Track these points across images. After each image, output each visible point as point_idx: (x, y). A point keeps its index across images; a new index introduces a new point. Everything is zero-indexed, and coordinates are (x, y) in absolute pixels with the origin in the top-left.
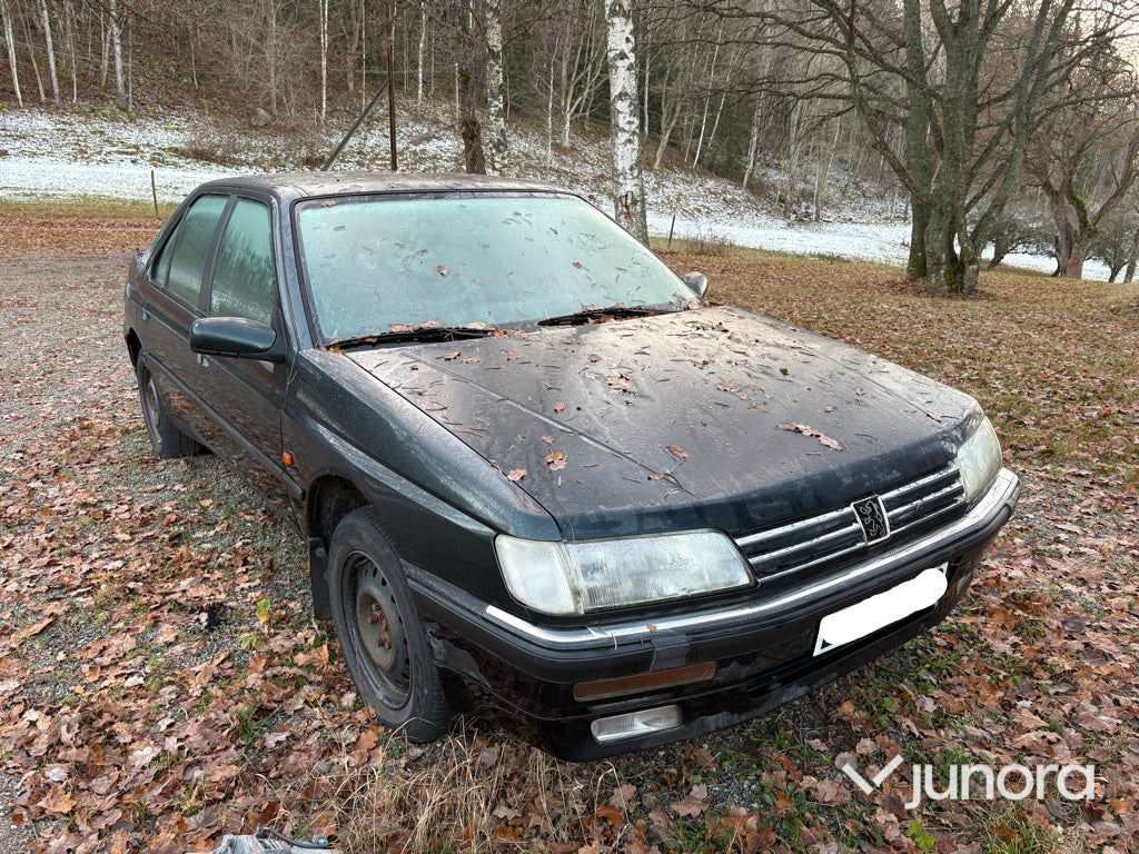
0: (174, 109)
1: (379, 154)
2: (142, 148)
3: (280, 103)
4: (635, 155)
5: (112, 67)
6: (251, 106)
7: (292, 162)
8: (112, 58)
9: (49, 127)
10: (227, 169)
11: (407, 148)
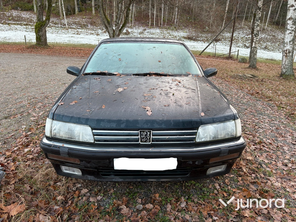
0: (186, 27)
1: (236, 38)
2: (177, 37)
3: (212, 25)
4: (292, 37)
5: (175, 17)
6: (205, 26)
7: (211, 40)
8: (175, 15)
9: (159, 32)
10: (195, 42)
11: (245, 37)
